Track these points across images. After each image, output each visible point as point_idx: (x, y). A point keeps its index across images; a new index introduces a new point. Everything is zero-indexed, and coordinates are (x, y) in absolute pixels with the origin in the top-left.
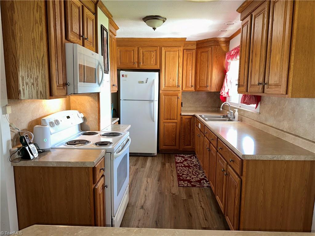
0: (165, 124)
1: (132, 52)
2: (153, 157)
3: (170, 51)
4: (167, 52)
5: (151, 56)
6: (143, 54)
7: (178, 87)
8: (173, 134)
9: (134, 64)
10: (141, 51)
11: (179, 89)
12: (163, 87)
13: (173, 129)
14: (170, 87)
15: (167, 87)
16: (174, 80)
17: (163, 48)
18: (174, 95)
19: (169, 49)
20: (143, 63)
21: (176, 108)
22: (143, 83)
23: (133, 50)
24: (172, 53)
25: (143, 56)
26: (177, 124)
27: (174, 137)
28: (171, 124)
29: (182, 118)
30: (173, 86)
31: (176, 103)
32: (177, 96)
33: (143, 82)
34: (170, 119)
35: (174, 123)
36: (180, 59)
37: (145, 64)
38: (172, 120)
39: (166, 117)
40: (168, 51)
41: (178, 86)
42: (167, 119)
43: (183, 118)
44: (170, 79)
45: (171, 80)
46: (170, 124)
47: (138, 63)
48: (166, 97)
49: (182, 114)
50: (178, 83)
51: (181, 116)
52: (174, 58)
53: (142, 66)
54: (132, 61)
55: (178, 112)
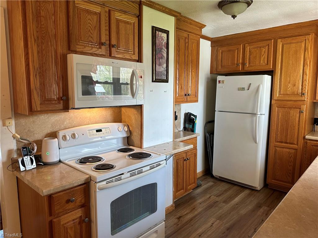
0: (277, 148)
1: (236, 51)
2: (253, 192)
3: (290, 43)
4: (285, 46)
5: (261, 53)
6: (250, 52)
7: (301, 96)
8: (290, 166)
9: (237, 67)
10: (248, 49)
11: (303, 98)
12: (277, 95)
13: (290, 158)
14: (288, 95)
15: (283, 95)
16: (295, 85)
17: (279, 41)
18: (294, 107)
19: (289, 40)
20: (249, 64)
21: (297, 128)
22: (244, 90)
23: (238, 49)
24: (293, 45)
25: (250, 55)
26: (297, 151)
27: (291, 170)
28: (288, 150)
29: (306, 143)
30: (293, 94)
31: (297, 119)
32: (300, 108)
33: (244, 88)
34: (286, 143)
35: (292, 150)
36: (306, 53)
37: (251, 65)
38: (289, 145)
39: (278, 138)
40: (287, 44)
41: (303, 94)
42: (282, 142)
43: (309, 144)
44: (289, 83)
45: (290, 85)
46: (285, 150)
47: (243, 64)
48: (281, 110)
49: (307, 137)
50: (302, 89)
51: (306, 141)
52: (296, 52)
53: (247, 68)
54: (236, 62)
55: (300, 133)
